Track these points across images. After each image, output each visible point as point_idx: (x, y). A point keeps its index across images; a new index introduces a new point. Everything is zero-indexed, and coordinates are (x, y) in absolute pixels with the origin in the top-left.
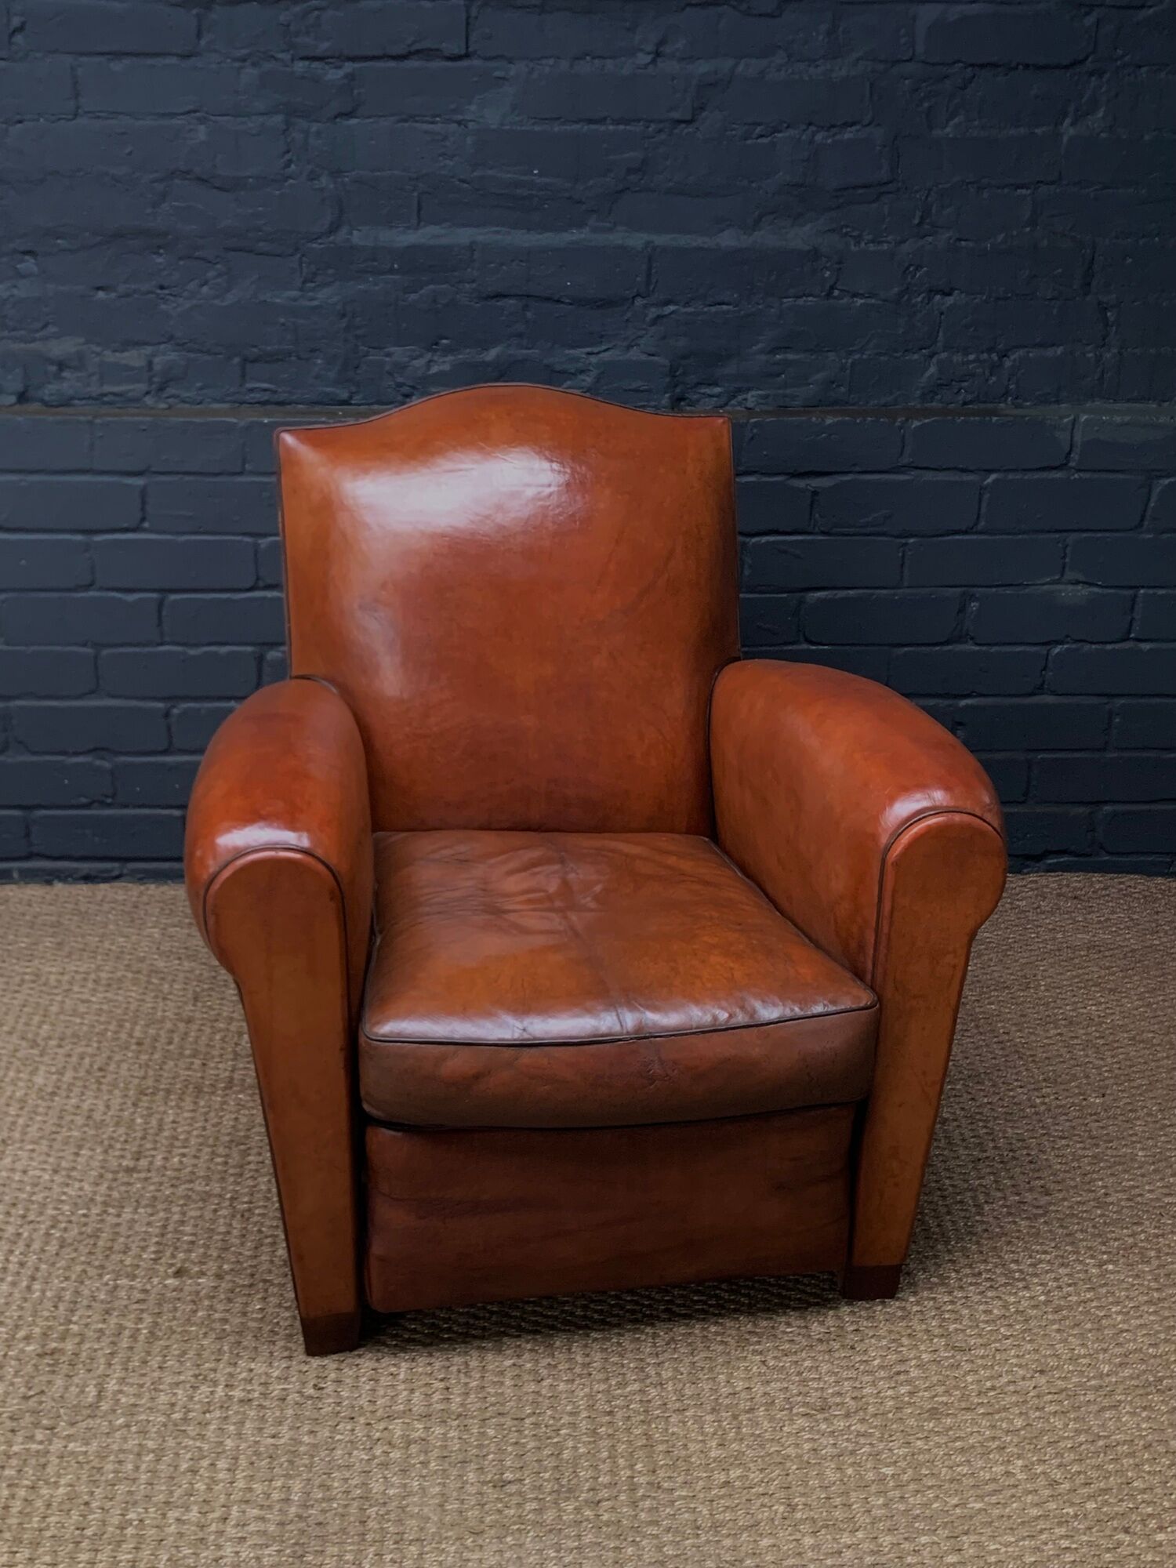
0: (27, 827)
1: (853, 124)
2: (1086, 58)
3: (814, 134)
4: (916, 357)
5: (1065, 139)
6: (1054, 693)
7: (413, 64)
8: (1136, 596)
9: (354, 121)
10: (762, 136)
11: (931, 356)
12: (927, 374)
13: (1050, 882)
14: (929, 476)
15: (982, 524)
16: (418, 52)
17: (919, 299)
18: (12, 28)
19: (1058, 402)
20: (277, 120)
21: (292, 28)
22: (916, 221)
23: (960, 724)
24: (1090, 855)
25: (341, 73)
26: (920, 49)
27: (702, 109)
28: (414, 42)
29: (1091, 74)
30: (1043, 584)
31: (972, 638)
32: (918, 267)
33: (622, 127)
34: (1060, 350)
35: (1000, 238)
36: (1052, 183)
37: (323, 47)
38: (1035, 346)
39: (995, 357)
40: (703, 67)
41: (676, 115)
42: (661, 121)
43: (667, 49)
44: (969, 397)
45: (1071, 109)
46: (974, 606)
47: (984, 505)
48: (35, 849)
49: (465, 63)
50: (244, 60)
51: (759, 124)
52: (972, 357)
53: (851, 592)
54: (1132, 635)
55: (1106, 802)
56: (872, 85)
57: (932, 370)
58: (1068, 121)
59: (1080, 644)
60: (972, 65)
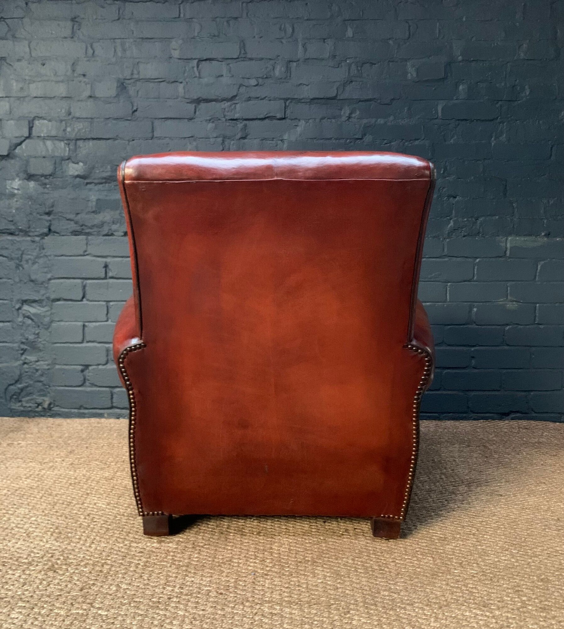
0: (112, 396)
1: (418, 140)
2: (497, 118)
3: (404, 143)
4: (445, 219)
5: (493, 144)
6: (508, 345)
7: (267, 121)
8: (535, 307)
9: (246, 140)
10: (386, 144)
11: (451, 219)
12: (449, 226)
13: (514, 423)
14: (454, 259)
15: (475, 278)
16: (268, 117)
17: (445, 199)
18: (133, 110)
19: (498, 236)
20: (220, 140)
21: (226, 110)
22: (442, 172)
23: (473, 357)
24: (528, 413)
25: (242, 125)
26: (440, 114)
27: (365, 135)
28: (267, 114)
29: (500, 123)
30: (501, 301)
31: (475, 323)
32: (444, 188)
33: (337, 141)
34: (497, 217)
35: (472, 178)
36: (489, 159)
37: (237, 116)
38: (488, 216)
39: (473, 219)
40: (365, 121)
41: (357, 137)
42: (350, 139)
43: (353, 115)
44: (466, 234)
45: (494, 134)
46: (475, 309)
47: (476, 270)
48: (114, 405)
49: (284, 121)
50: (210, 120)
51: (385, 140)
52: (466, 219)
53: (428, 304)
54: (536, 322)
55: (532, 391)
56: (424, 126)
57: (452, 223)
58: (493, 139)
59: (516, 326)
60: (459, 120)
